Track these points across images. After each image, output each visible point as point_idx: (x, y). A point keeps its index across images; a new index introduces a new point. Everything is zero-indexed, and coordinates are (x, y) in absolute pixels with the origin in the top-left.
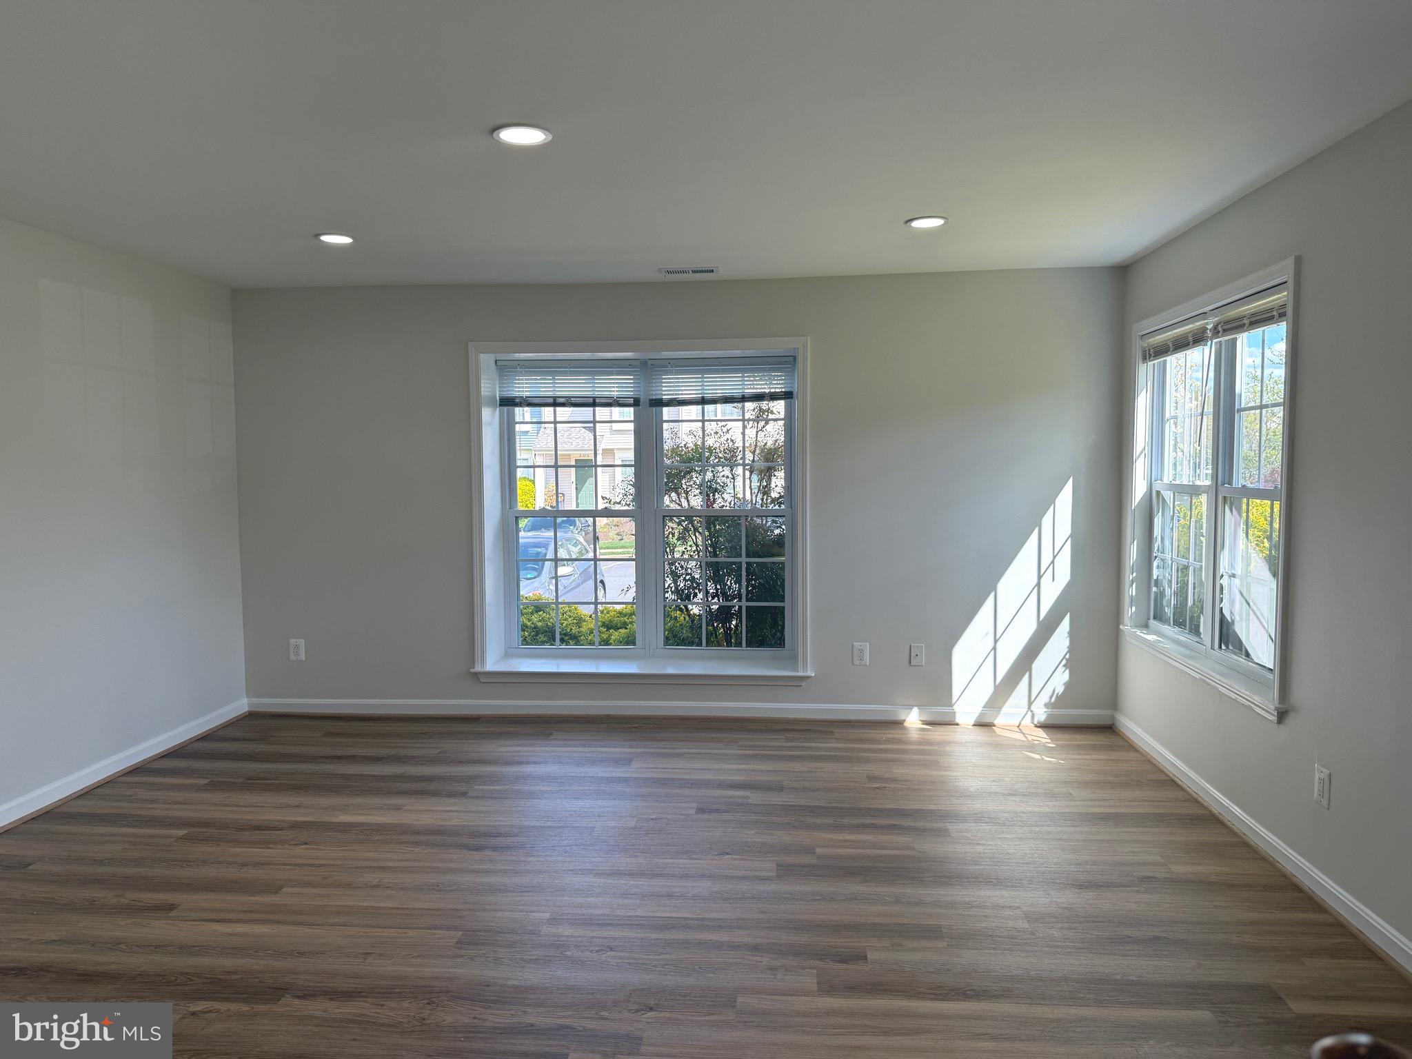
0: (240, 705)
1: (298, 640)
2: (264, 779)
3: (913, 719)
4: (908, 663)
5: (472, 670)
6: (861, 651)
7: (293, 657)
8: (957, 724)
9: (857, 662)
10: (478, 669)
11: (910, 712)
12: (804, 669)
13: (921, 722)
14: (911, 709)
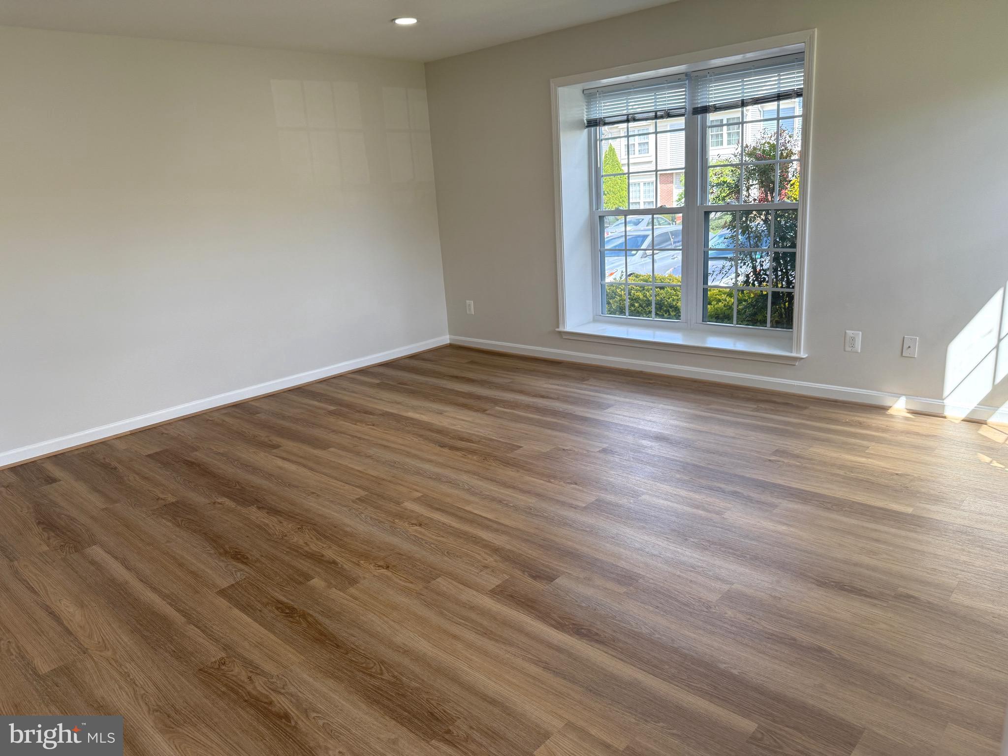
0: (445, 339)
1: (470, 301)
2: (405, 384)
3: (899, 406)
4: (899, 353)
5: (557, 329)
6: (853, 339)
7: (468, 312)
8: (945, 417)
9: (848, 349)
10: (561, 329)
11: (897, 400)
12: (797, 350)
13: (907, 411)
14: (899, 397)
